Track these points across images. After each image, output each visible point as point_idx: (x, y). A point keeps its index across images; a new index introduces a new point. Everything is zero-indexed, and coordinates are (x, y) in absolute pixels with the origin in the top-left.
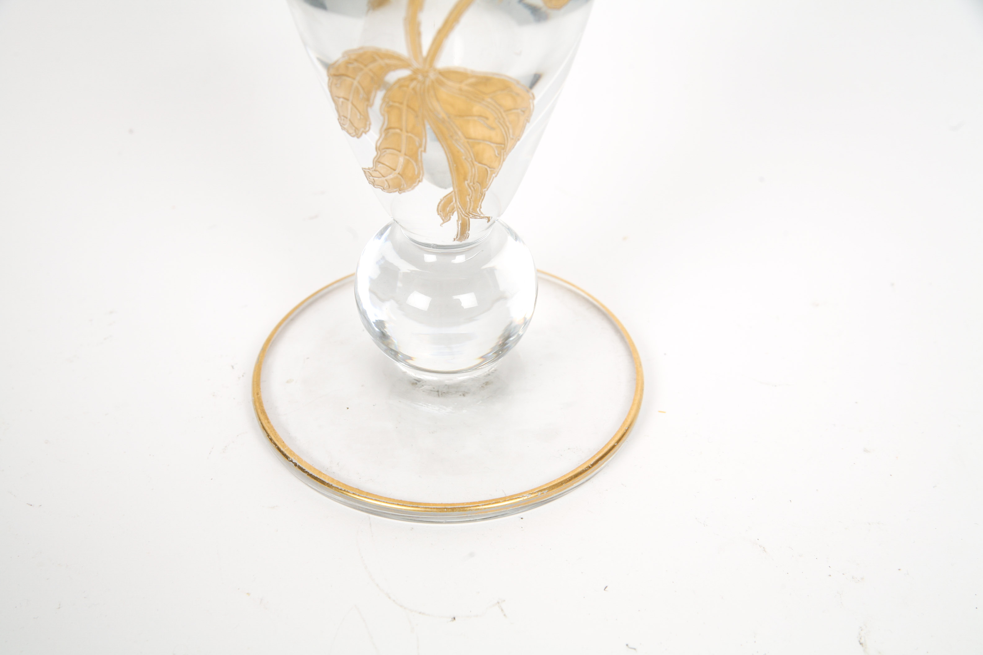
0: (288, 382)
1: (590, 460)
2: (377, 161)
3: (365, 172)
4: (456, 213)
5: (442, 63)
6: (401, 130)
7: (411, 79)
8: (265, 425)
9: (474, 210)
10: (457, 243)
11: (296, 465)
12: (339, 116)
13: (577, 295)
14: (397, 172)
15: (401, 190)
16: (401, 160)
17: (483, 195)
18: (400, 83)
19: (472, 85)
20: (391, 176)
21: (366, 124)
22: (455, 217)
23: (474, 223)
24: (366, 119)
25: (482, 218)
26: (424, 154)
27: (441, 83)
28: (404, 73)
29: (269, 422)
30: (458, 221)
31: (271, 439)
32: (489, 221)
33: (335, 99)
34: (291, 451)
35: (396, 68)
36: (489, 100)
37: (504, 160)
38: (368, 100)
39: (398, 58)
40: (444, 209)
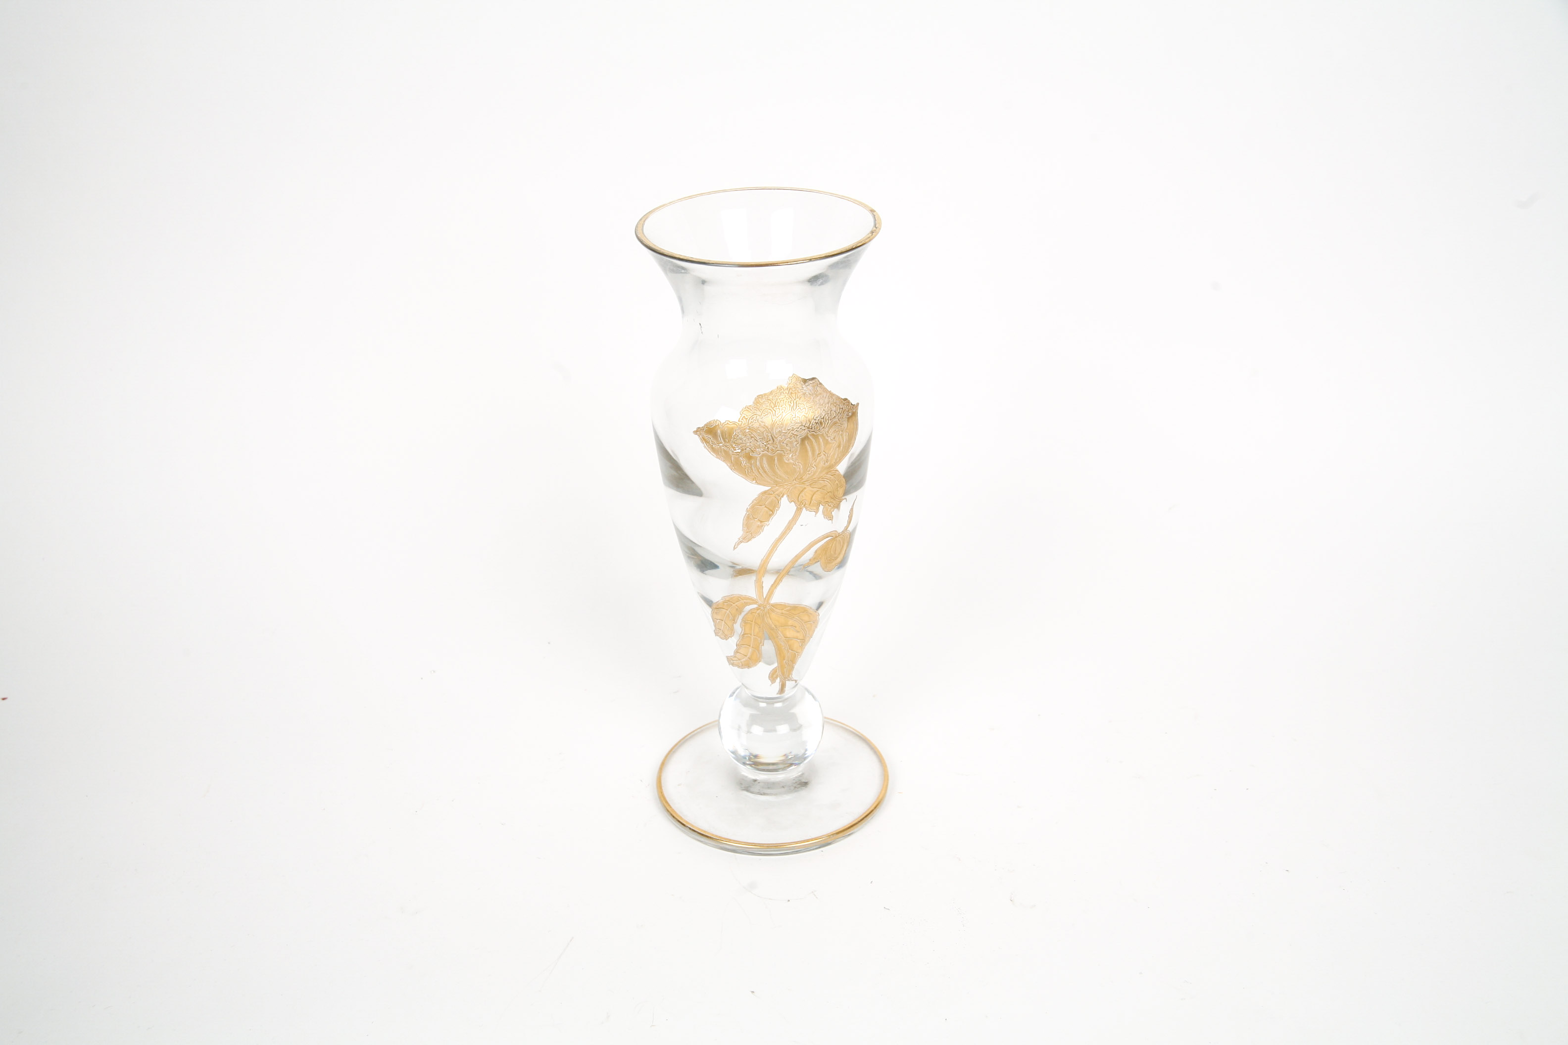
0: (679, 785)
1: (859, 818)
2: (736, 652)
3: (727, 658)
4: (779, 678)
5: (774, 600)
6: (751, 635)
7: (758, 609)
8: (668, 809)
9: (789, 676)
10: (779, 695)
11: (690, 829)
12: (716, 629)
13: (847, 730)
14: (747, 657)
15: (749, 667)
16: (750, 650)
17: (793, 667)
18: (751, 612)
19: (787, 611)
20: (744, 659)
21: (732, 632)
22: (778, 680)
23: (789, 684)
24: (732, 631)
25: (792, 680)
26: (762, 647)
27: (773, 611)
28: (755, 606)
29: (671, 807)
30: (780, 683)
31: (673, 817)
32: (796, 682)
33: (714, 620)
34: (686, 822)
35: (750, 604)
36: (797, 617)
37: (804, 648)
38: (734, 620)
39: (751, 599)
40: (772, 677)
